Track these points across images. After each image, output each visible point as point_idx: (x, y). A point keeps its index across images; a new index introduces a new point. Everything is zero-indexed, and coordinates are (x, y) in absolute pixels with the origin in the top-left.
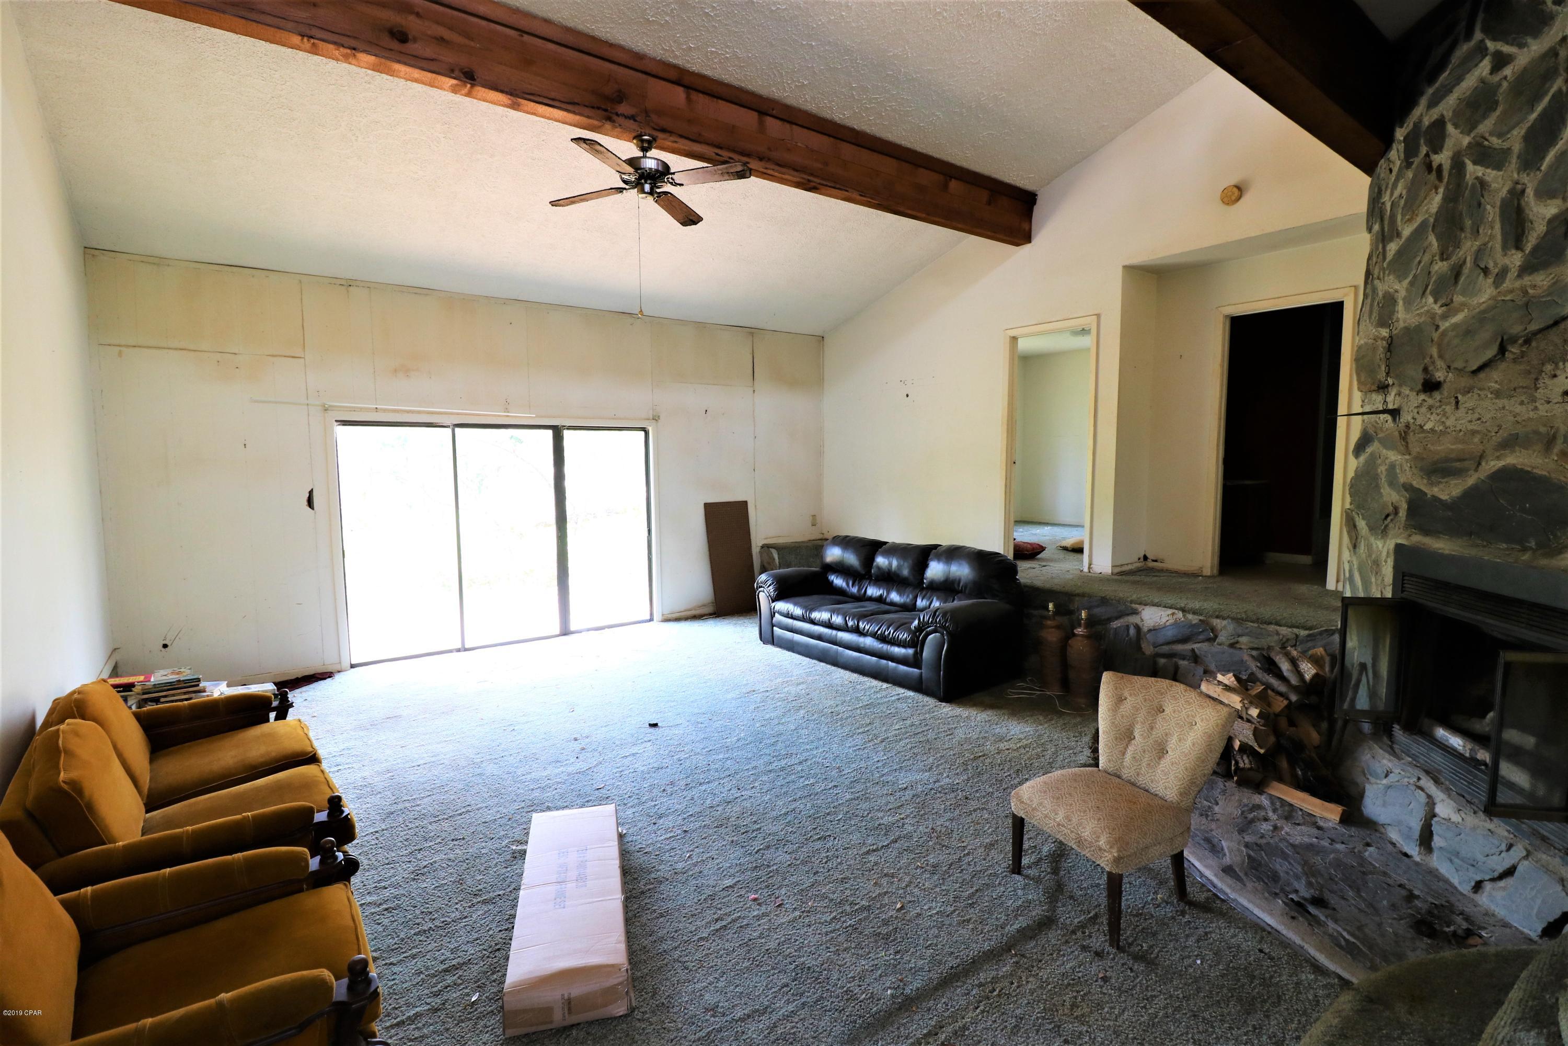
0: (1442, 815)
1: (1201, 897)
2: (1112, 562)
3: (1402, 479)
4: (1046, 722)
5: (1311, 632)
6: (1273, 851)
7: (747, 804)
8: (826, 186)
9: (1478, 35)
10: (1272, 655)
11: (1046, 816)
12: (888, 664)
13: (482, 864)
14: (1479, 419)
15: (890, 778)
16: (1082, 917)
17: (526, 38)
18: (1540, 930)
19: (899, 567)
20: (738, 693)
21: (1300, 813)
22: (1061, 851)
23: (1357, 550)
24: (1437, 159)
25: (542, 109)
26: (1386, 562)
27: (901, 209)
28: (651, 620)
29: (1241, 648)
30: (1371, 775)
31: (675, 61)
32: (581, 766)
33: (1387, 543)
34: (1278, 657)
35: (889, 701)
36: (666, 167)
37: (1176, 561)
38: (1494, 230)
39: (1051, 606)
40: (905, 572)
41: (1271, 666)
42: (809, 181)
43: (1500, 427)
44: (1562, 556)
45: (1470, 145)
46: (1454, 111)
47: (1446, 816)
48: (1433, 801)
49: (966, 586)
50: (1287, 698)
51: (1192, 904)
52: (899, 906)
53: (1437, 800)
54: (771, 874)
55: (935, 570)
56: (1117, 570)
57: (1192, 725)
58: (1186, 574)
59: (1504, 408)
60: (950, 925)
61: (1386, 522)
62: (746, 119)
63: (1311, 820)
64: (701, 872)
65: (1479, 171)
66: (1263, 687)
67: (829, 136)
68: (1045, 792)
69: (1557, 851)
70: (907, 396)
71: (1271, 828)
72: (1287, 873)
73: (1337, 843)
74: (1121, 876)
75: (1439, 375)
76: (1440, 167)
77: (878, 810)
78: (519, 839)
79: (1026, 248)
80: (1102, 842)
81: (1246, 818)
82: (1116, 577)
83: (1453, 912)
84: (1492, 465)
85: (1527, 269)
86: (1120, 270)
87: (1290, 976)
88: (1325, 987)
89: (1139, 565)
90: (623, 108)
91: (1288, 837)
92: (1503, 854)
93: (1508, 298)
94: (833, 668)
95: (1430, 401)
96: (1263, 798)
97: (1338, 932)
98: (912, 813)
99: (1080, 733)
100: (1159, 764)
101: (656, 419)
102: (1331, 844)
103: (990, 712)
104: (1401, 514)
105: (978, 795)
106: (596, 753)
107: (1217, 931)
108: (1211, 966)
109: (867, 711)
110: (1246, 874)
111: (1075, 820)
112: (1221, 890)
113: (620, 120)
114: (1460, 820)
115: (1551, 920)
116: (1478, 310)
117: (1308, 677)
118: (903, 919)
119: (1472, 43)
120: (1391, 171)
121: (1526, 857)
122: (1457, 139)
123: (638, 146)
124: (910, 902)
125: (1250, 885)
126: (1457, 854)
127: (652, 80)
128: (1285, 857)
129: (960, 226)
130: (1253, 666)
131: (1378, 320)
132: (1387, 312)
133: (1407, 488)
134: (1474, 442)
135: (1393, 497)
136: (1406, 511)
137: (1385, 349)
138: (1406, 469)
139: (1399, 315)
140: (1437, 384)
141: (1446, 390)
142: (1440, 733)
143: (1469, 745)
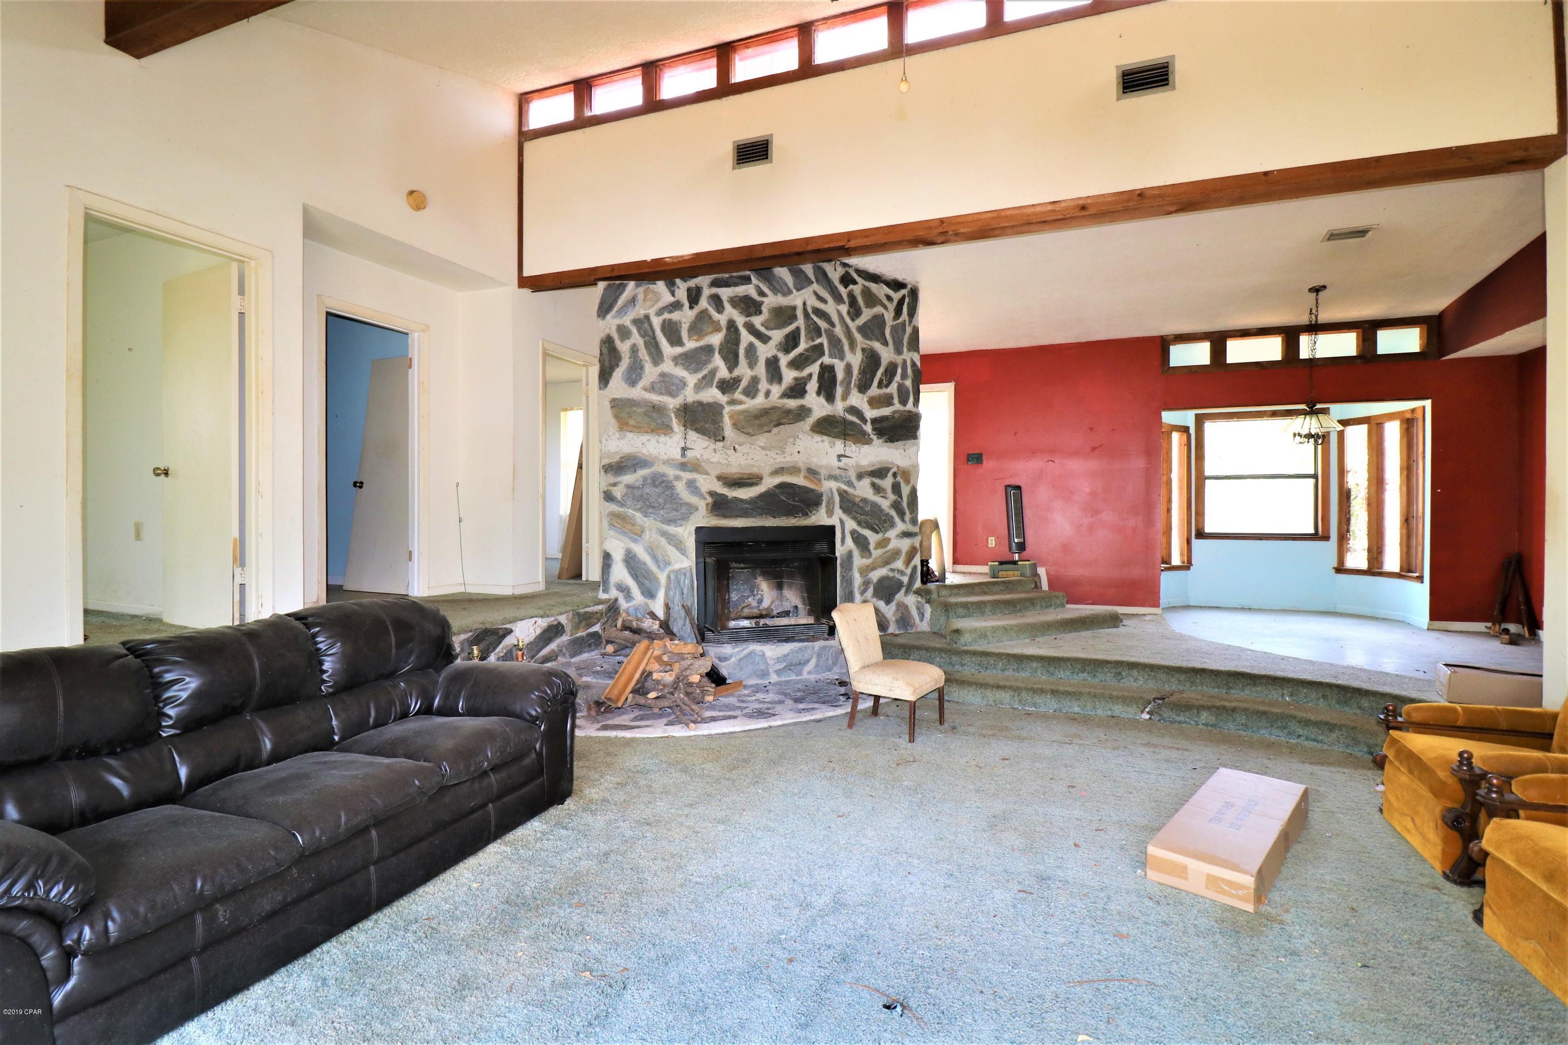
3: (704, 489)
14: (752, 459)
23: (642, 537)
26: (687, 539)
30: (721, 662)
33: (688, 528)
38: (762, 371)
44: (811, 518)
45: (743, 322)
48: (764, 652)
59: (767, 455)
65: (751, 338)
75: (726, 434)
84: (771, 481)
85: (782, 395)
93: (779, 406)
95: (715, 446)
104: (701, 509)
116: (760, 407)
131: (652, 388)
132: (674, 388)
133: (712, 494)
134: (755, 470)
135: (694, 500)
136: (710, 507)
137: (678, 410)
138: (709, 484)
139: (687, 393)
140: (724, 438)
141: (728, 442)
142: (732, 624)
143: (753, 621)
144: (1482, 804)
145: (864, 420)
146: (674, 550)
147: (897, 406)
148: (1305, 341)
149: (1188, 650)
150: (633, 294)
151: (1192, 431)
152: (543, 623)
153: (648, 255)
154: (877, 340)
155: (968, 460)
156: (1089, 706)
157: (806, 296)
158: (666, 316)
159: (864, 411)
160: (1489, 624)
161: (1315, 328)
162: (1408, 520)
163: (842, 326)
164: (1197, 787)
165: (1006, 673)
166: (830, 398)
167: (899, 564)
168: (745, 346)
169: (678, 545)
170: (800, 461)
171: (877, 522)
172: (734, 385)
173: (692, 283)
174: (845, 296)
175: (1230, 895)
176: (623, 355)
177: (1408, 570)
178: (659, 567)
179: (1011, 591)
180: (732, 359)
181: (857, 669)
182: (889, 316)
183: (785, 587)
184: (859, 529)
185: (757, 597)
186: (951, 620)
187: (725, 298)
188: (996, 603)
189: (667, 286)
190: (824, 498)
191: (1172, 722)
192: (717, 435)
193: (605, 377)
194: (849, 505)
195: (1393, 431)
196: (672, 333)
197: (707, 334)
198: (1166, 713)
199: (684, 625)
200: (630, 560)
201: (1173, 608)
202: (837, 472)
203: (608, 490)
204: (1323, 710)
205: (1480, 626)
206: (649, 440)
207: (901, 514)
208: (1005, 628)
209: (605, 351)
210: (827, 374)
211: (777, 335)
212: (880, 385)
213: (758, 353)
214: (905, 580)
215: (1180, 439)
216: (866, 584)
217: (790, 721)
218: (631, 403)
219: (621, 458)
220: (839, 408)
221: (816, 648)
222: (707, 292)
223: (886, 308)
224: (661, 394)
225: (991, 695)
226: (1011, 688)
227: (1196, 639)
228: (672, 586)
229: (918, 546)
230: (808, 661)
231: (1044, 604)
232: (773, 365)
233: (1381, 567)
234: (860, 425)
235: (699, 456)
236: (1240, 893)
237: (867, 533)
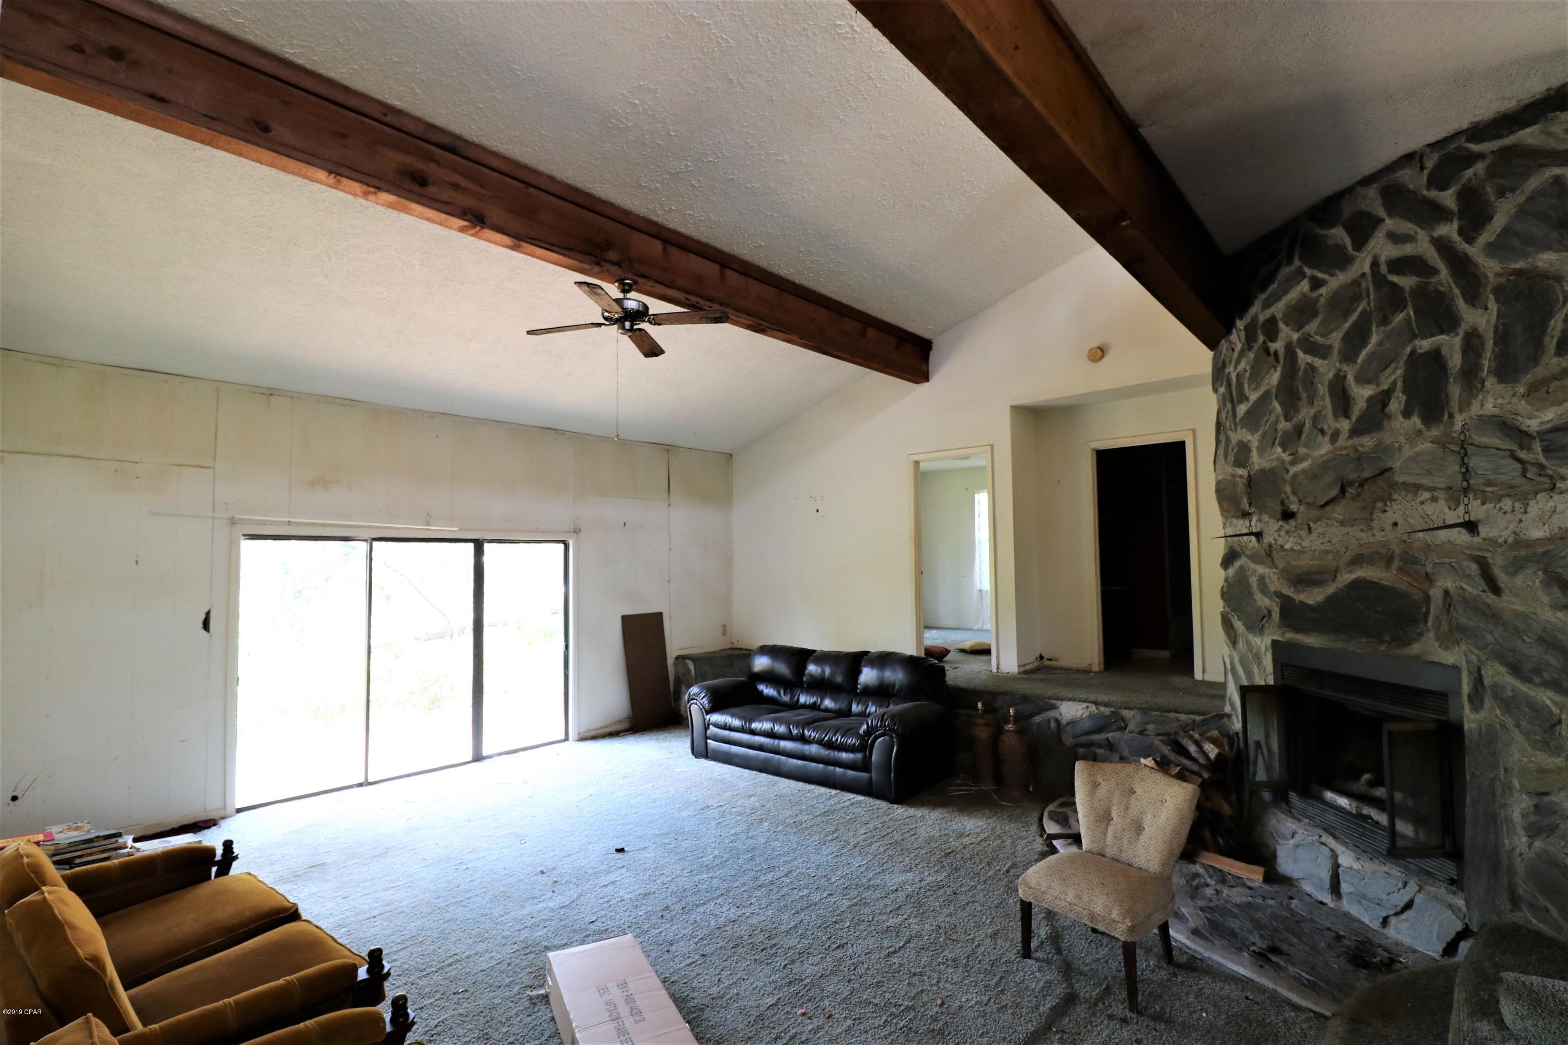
0: (1345, 865)
1: (1183, 959)
2: (1018, 662)
3: (1272, 588)
4: (993, 816)
5: (1205, 717)
6: (1223, 911)
7: (754, 921)
8: (773, 329)
9: (1297, 263)
10: (1180, 739)
11: (1056, 898)
12: (834, 770)
13: (501, 1015)
14: (1329, 542)
15: (878, 882)
16: (1098, 990)
17: (531, 190)
18: (1441, 950)
19: (832, 673)
20: (692, 810)
21: (1230, 877)
22: (1056, 933)
23: (1237, 646)
24: (1273, 346)
25: (540, 251)
26: (1265, 655)
27: (831, 351)
28: (567, 739)
29: (1148, 735)
30: (1279, 837)
31: (655, 219)
32: (559, 900)
33: (1265, 640)
34: (1184, 741)
35: (844, 807)
36: (646, 308)
37: (1069, 660)
38: (1326, 403)
39: (980, 705)
40: (839, 679)
41: (1181, 750)
42: (760, 325)
43: (1347, 548)
44: (1411, 646)
45: (1299, 340)
46: (1284, 314)
47: (1348, 866)
48: (1336, 854)
49: (900, 689)
50: (1201, 776)
51: (1179, 966)
52: (939, 1002)
53: (1339, 852)
54: (808, 988)
55: (868, 676)
56: (1022, 669)
57: (1163, 802)
58: (1078, 671)
59: (1348, 534)
60: (991, 1013)
61: (1263, 623)
62: (712, 269)
63: (1239, 882)
64: (738, 994)
65: (1309, 359)
66: (1179, 768)
67: (776, 287)
68: (1051, 875)
69: (1441, 883)
70: (818, 511)
71: (1214, 892)
72: (1241, 929)
73: (1268, 899)
74: (1134, 944)
75: (1294, 507)
76: (1276, 353)
77: (880, 914)
78: (528, 983)
79: (925, 386)
80: (1115, 914)
81: (1191, 885)
82: (1021, 676)
83: (1374, 946)
84: (1346, 577)
85: (1354, 432)
86: (1008, 410)
87: (1277, 1016)
88: (1306, 1020)
89: (1037, 664)
90: (612, 255)
91: (1230, 899)
92: (1402, 891)
93: (1344, 453)
94: (776, 778)
95: (1287, 527)
96: (1197, 866)
97: (1298, 973)
98: (912, 912)
99: (1027, 823)
100: (1139, 840)
101: (577, 531)
102: (1264, 901)
103: (940, 810)
104: (1274, 616)
105: (963, 889)
106: (571, 885)
107: (1207, 986)
108: (1215, 1017)
109: (828, 818)
110: (1211, 934)
111: (1085, 898)
112: (1195, 951)
113: (607, 266)
114: (1360, 867)
115: (1449, 940)
116: (1321, 460)
117: (1212, 756)
118: (949, 1014)
119: (1293, 267)
120: (1233, 350)
121: (1419, 891)
122: (1288, 335)
123: (619, 288)
124: (947, 996)
125: (1218, 943)
126: (1364, 896)
127: (636, 234)
128: (1235, 916)
129: (875, 366)
130: (1166, 750)
131: (1235, 462)
132: (1245, 456)
133: (1281, 596)
134: (1329, 559)
135: (1265, 602)
136: (1280, 614)
137: (1246, 485)
138: (1277, 581)
139: (1254, 460)
140: (1292, 514)
141: (1300, 519)
142: (1328, 796)
143: (1355, 804)
146: (1256, 667)
157: (1375, 249)
166: (1435, 414)
168: (1301, 374)
169: (1258, 660)
170: (1393, 539)
172: (1296, 435)
180: (1291, 404)
184: (1519, 684)
187: (1278, 317)
190: (1430, 610)
197: (1267, 374)
200: (1233, 671)
202: (1459, 557)
210: (1426, 369)
211: (1339, 337)
213: (1318, 377)
220: (1453, 428)
222: (1261, 320)
232: (1337, 386)
234: (1512, 453)
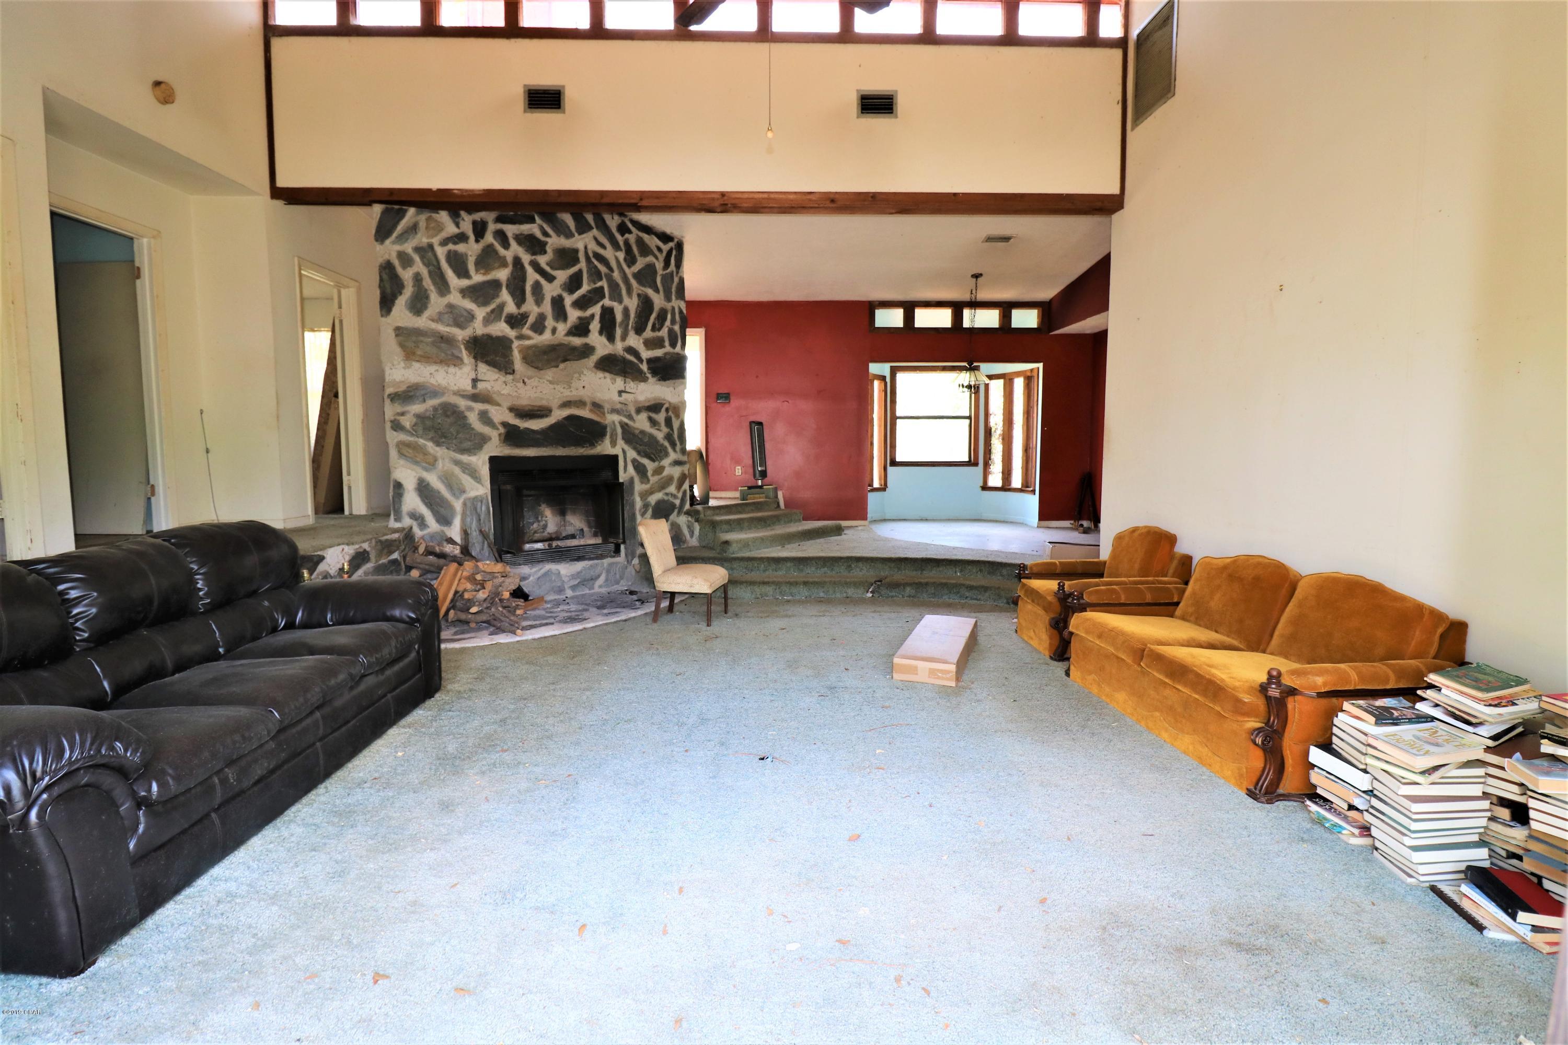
3: (496, 420)
14: (541, 392)
26: (482, 467)
33: (482, 456)
38: (548, 308)
43: (555, 396)
53: (560, 569)
59: (555, 388)
61: (478, 446)
84: (560, 414)
85: (567, 333)
93: (565, 343)
95: (504, 379)
104: (494, 439)
116: (547, 343)
122: (516, 250)
131: (438, 319)
132: (462, 319)
133: (505, 424)
134: (544, 403)
135: (486, 430)
136: (503, 437)
137: (468, 342)
138: (500, 414)
139: (476, 325)
140: (514, 371)
141: (517, 375)
142: (527, 546)
143: (546, 544)
144: (1069, 607)
145: (640, 360)
146: (469, 478)
147: (668, 349)
148: (967, 313)
149: (893, 547)
150: (414, 220)
151: (888, 380)
152: (350, 550)
153: (435, 183)
154: (650, 287)
155: (718, 399)
156: (831, 592)
157: (587, 240)
158: (451, 247)
159: (640, 351)
160: (1072, 522)
161: (975, 304)
162: (1027, 450)
163: (620, 272)
164: (911, 631)
165: (767, 573)
166: (611, 338)
167: (672, 489)
168: (531, 283)
169: (473, 473)
170: (585, 394)
171: (654, 452)
172: (522, 321)
173: (478, 216)
174: (621, 244)
175: (942, 678)
176: (406, 283)
177: (1026, 487)
178: (454, 495)
179: (759, 510)
180: (519, 297)
181: (660, 572)
182: (659, 266)
183: (569, 512)
184: (639, 458)
185: (542, 523)
186: (717, 534)
187: (510, 235)
188: (752, 520)
189: (451, 217)
190: (608, 429)
191: (887, 597)
192: (506, 367)
193: (387, 303)
194: (630, 436)
195: (1019, 383)
196: (459, 264)
197: (493, 269)
198: (884, 591)
199: (483, 549)
200: (423, 489)
201: (875, 521)
202: (619, 406)
203: (395, 419)
204: (979, 579)
205: (1067, 523)
206: (437, 370)
207: (673, 445)
208: (762, 539)
209: (385, 277)
210: (608, 317)
211: (562, 276)
212: (654, 329)
213: (544, 291)
214: (677, 502)
215: (879, 386)
216: (646, 506)
217: (601, 623)
218: (418, 333)
219: (408, 387)
220: (619, 347)
221: (605, 565)
222: (492, 227)
223: (657, 258)
224: (448, 325)
225: (758, 590)
226: (773, 583)
227: (896, 540)
228: (468, 513)
229: (687, 472)
230: (599, 576)
231: (786, 520)
232: (558, 303)
233: (1010, 485)
234: (637, 365)
235: (489, 388)
236: (948, 676)
237: (645, 461)
